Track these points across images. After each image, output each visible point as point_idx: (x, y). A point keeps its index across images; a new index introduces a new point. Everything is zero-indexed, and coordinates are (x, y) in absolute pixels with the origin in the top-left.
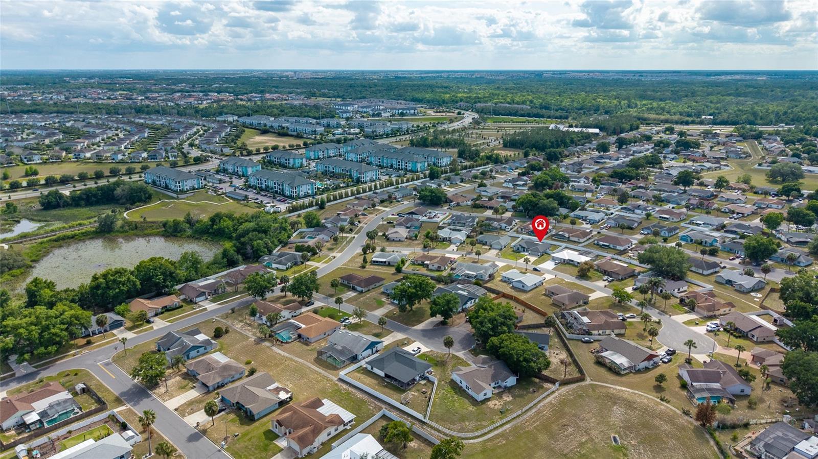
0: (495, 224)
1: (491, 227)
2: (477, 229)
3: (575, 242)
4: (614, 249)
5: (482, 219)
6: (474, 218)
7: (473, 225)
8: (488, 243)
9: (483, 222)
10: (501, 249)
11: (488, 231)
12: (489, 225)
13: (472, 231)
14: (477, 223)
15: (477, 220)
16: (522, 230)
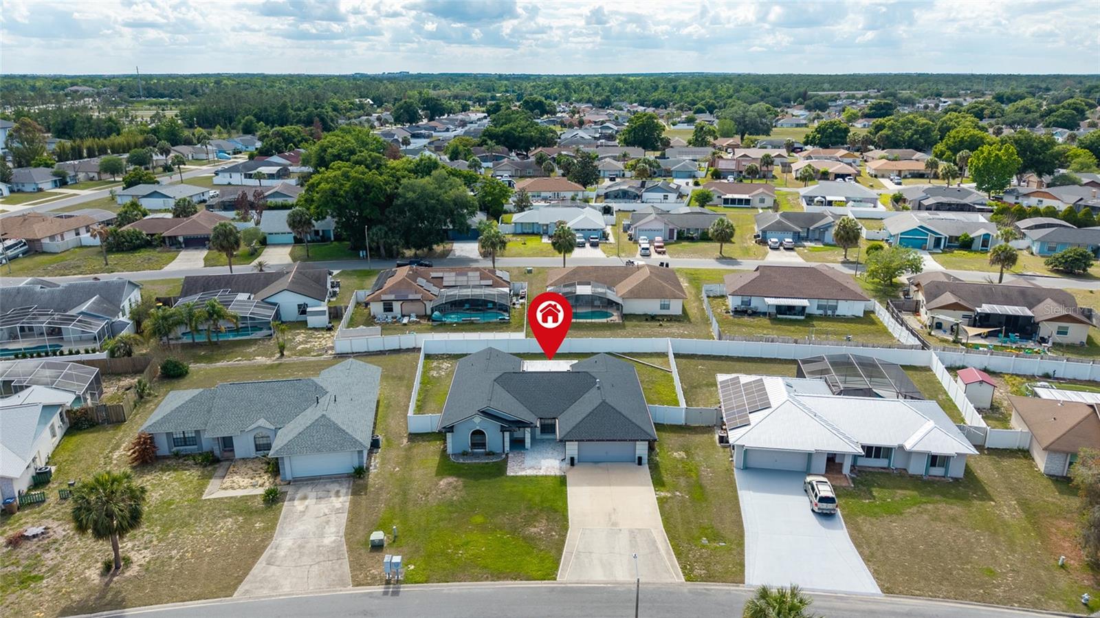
0: (242, 303)
1: (223, 325)
2: (140, 351)
3: (653, 318)
4: (825, 318)
5: (163, 292)
6: (111, 296)
7: (113, 330)
8: (244, 446)
9: (167, 302)
10: (360, 473)
11: (214, 349)
12: (214, 314)
13: (107, 372)
14: (138, 318)
15: (132, 299)
16: (388, 308)
